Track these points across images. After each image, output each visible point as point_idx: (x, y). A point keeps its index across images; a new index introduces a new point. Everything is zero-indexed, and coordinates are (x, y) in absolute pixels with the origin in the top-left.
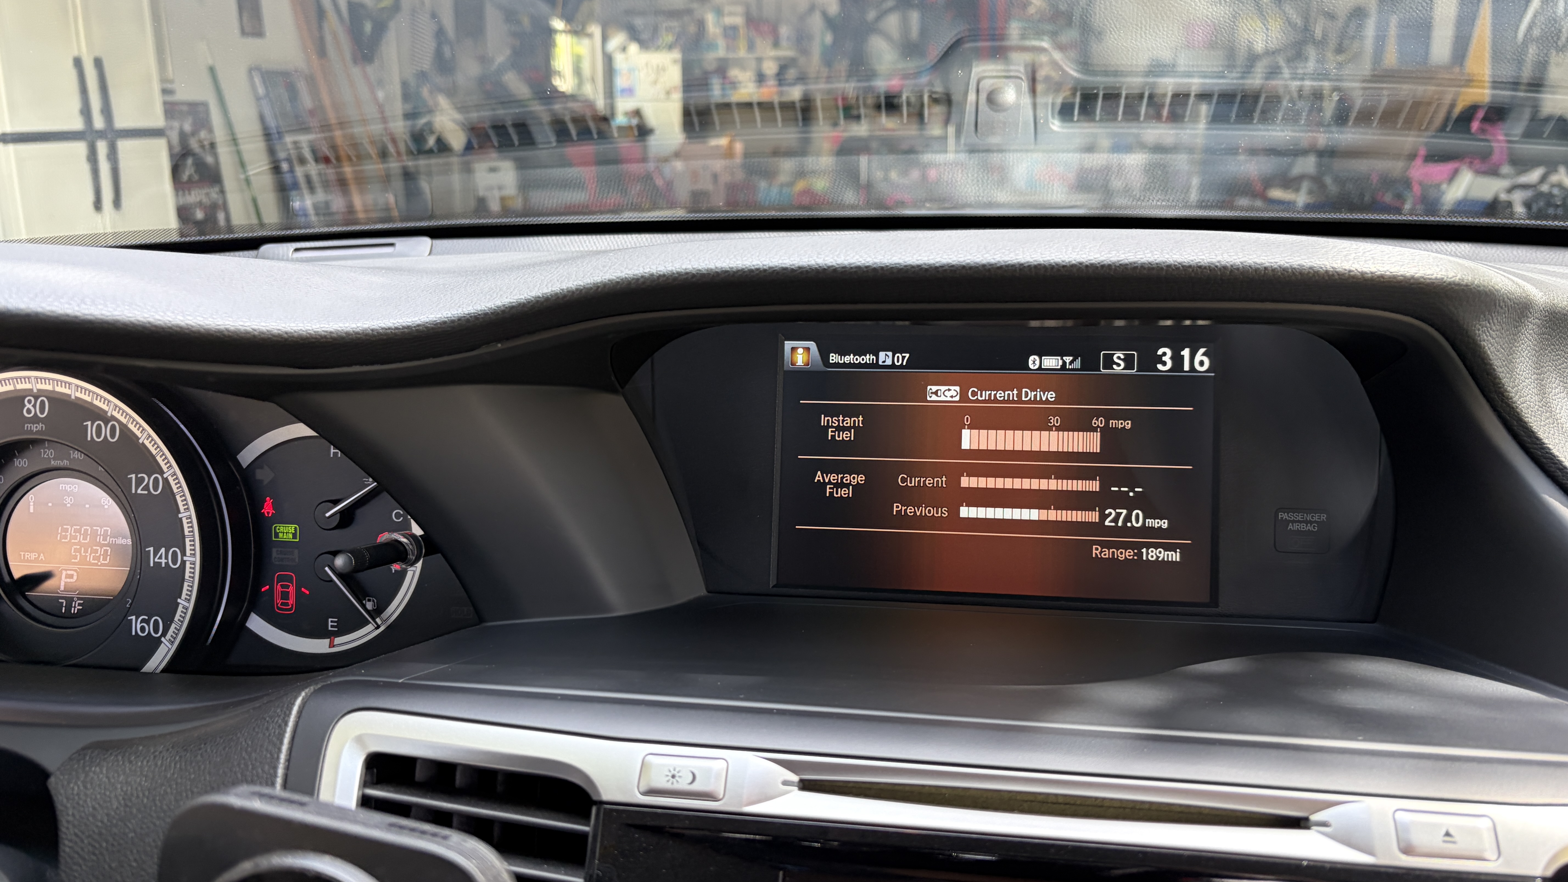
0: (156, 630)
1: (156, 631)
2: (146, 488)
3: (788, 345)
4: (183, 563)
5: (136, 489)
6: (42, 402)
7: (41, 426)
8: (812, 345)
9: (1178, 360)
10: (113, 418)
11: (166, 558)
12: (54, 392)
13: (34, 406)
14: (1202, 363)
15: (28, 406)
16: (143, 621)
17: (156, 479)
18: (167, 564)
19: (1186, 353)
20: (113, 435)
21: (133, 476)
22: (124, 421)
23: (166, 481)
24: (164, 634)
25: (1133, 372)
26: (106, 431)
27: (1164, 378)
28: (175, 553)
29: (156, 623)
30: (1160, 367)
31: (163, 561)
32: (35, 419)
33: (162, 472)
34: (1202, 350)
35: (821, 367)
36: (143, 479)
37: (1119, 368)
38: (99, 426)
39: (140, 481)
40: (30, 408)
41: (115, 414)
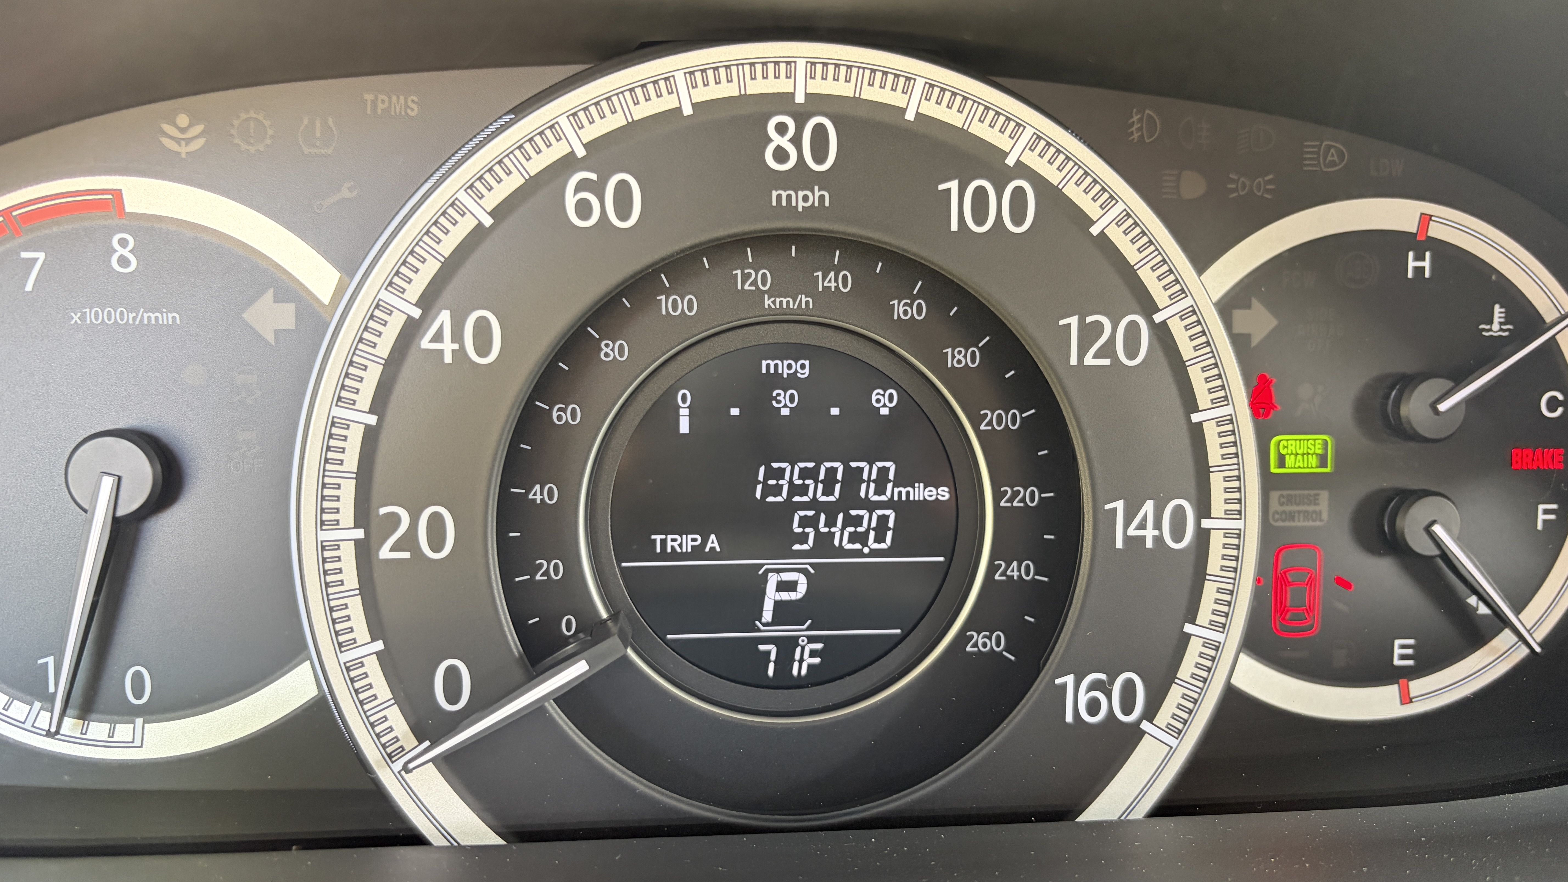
0: (1128, 706)
1: (1127, 709)
2: (1108, 350)
4: (1203, 536)
5: (1081, 355)
6: (820, 132)
7: (815, 196)
10: (1022, 170)
11: (1158, 525)
12: (856, 101)
13: (796, 141)
15: (777, 140)
16: (1095, 686)
17: (1133, 327)
18: (1159, 540)
20: (1018, 217)
21: (1074, 321)
22: (1052, 175)
23: (1162, 333)
24: (1150, 714)
26: (998, 207)
28: (1179, 512)
29: (1129, 689)
31: (1150, 533)
32: (801, 178)
33: (1148, 307)
36: (1098, 328)
38: (980, 195)
39: (1089, 334)
40: (782, 145)
41: (1032, 160)
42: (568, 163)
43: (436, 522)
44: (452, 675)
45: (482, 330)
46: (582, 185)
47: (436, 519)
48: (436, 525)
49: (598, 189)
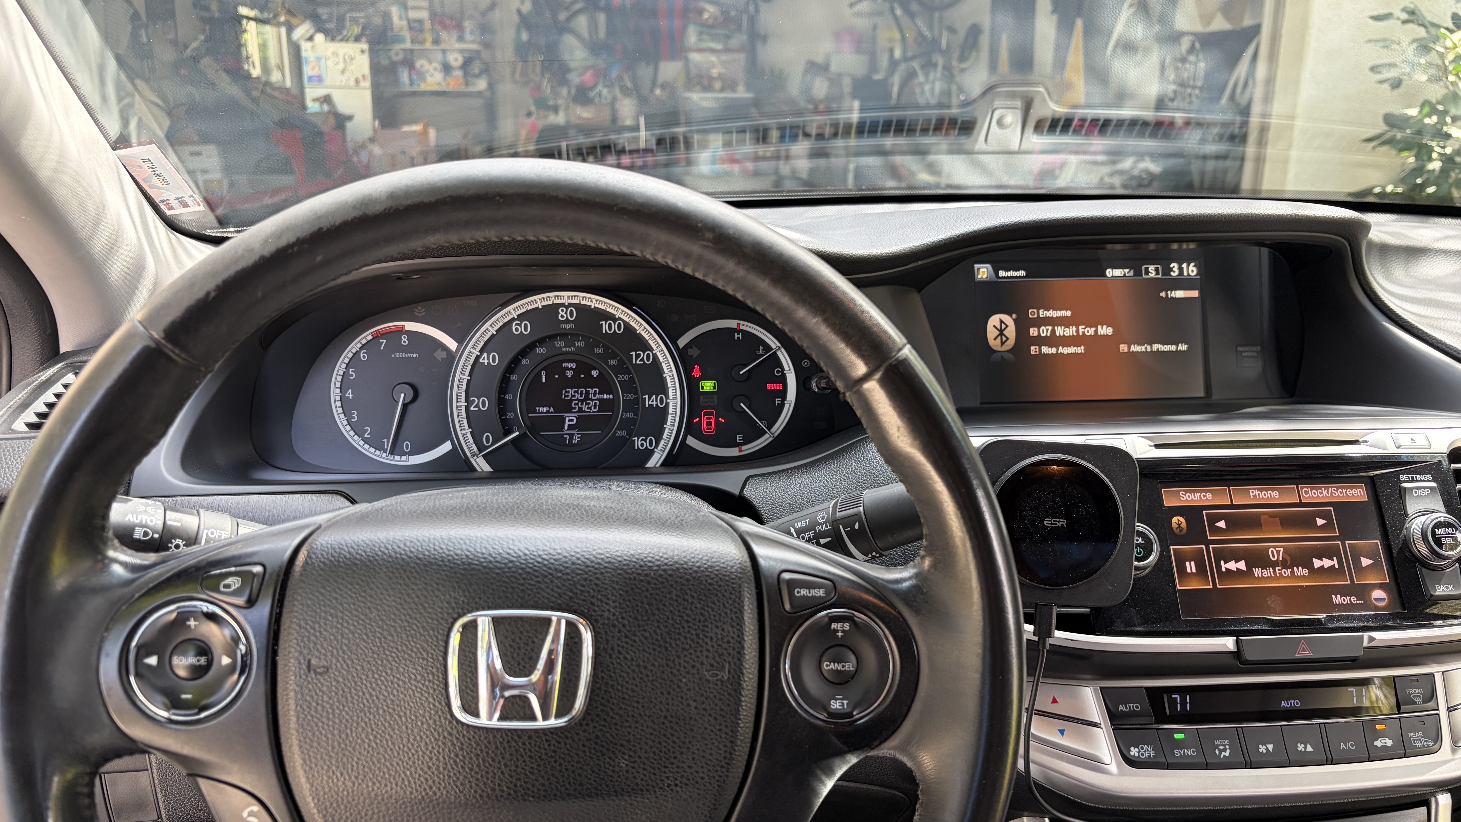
0: (651, 445)
2: (642, 360)
3: (976, 266)
4: (667, 404)
5: (636, 361)
6: (571, 311)
7: (571, 325)
8: (988, 266)
9: (1181, 269)
10: (620, 319)
11: (656, 401)
12: (580, 304)
13: (566, 313)
14: (1193, 271)
15: (561, 313)
16: (642, 440)
17: (648, 354)
18: (657, 405)
19: (1184, 266)
20: (619, 329)
21: (634, 353)
22: (627, 320)
23: (655, 356)
24: (657, 446)
25: (1160, 276)
26: (615, 327)
27: (1175, 280)
28: (661, 398)
29: (651, 440)
30: (1172, 273)
31: (654, 403)
32: (567, 321)
33: (652, 350)
34: (1192, 264)
35: (995, 279)
36: (640, 355)
37: (1152, 274)
38: (610, 325)
39: (638, 356)
40: (563, 314)
41: (622, 316)
42: (513, 320)
43: (483, 401)
44: (487, 437)
45: (494, 357)
46: (516, 324)
47: (483, 400)
48: (483, 402)
49: (520, 325)
